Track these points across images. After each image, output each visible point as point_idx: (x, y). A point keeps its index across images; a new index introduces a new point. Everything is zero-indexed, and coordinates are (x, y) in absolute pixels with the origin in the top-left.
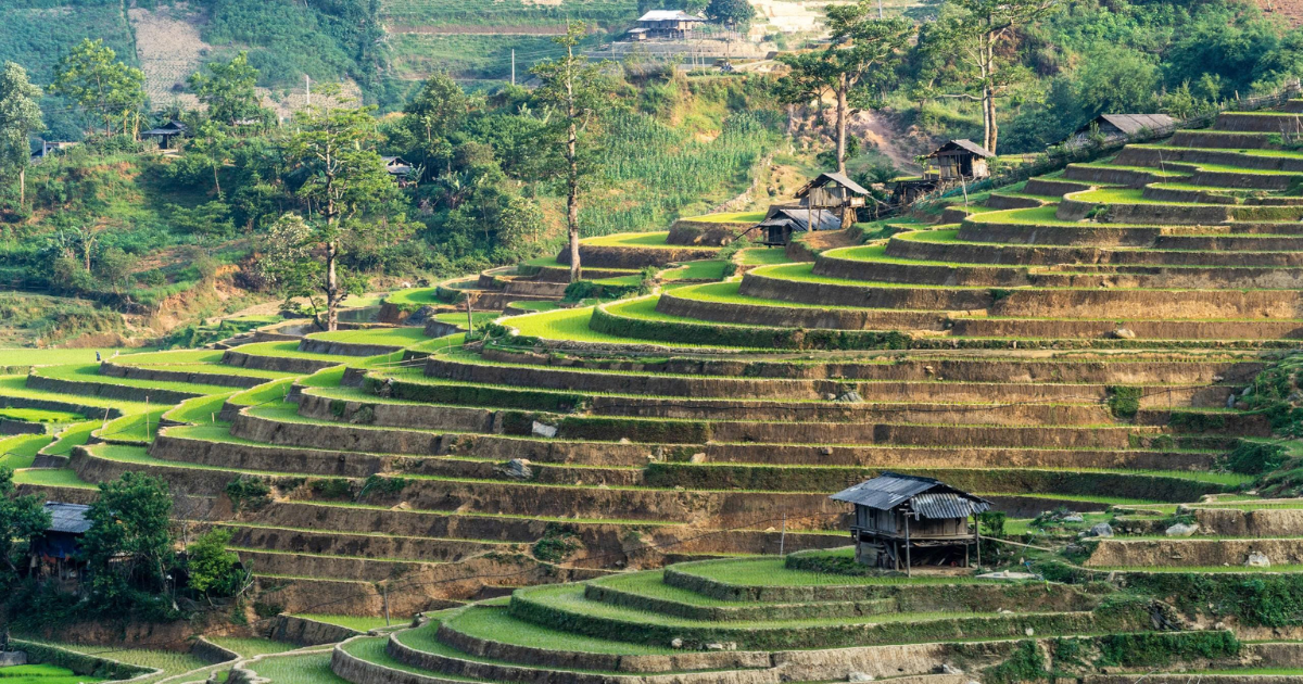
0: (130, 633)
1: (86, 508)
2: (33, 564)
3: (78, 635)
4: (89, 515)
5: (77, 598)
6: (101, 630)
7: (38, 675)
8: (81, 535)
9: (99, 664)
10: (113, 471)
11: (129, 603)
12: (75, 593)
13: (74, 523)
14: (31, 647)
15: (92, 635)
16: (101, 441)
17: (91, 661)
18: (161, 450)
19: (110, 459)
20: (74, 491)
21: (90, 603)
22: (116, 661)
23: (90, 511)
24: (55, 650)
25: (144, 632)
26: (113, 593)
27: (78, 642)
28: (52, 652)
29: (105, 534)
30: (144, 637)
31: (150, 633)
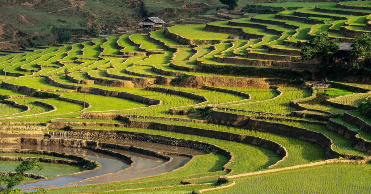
0: (364, 80)
1: (351, 44)
2: (334, 60)
3: (348, 80)
4: (352, 46)
5: (348, 69)
6: (355, 79)
7: (337, 91)
8: (350, 51)
9: (355, 88)
10: (355, 33)
11: (364, 71)
12: (347, 68)
13: (347, 48)
14: (333, 83)
15: (352, 80)
16: (349, 25)
17: (353, 87)
18: (369, 28)
19: (354, 30)
20: (344, 39)
21: (351, 71)
22: (361, 87)
23: (352, 45)
24: (341, 84)
25: (368, 80)
26: (359, 68)
27: (347, 82)
28: (340, 85)
29: (357, 51)
30: (368, 81)
31: (370, 80)
